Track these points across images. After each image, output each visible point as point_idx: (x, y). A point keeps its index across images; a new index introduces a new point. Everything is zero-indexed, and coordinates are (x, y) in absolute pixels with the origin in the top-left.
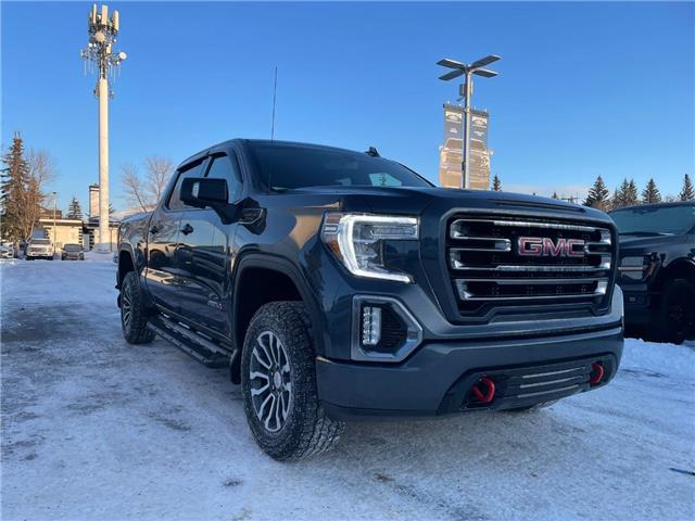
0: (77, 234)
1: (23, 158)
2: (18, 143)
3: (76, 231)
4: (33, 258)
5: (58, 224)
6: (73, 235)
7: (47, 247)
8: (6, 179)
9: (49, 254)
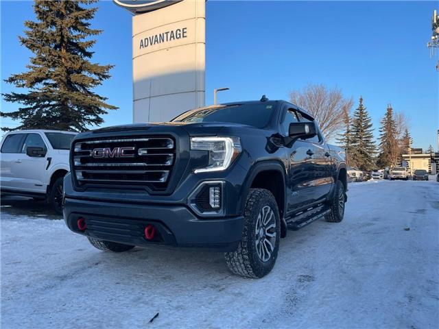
0: (428, 163)
1: (393, 119)
2: (390, 110)
3: (427, 161)
4: (392, 179)
5: (412, 157)
6: (425, 164)
7: (402, 172)
8: (383, 133)
9: (403, 176)
